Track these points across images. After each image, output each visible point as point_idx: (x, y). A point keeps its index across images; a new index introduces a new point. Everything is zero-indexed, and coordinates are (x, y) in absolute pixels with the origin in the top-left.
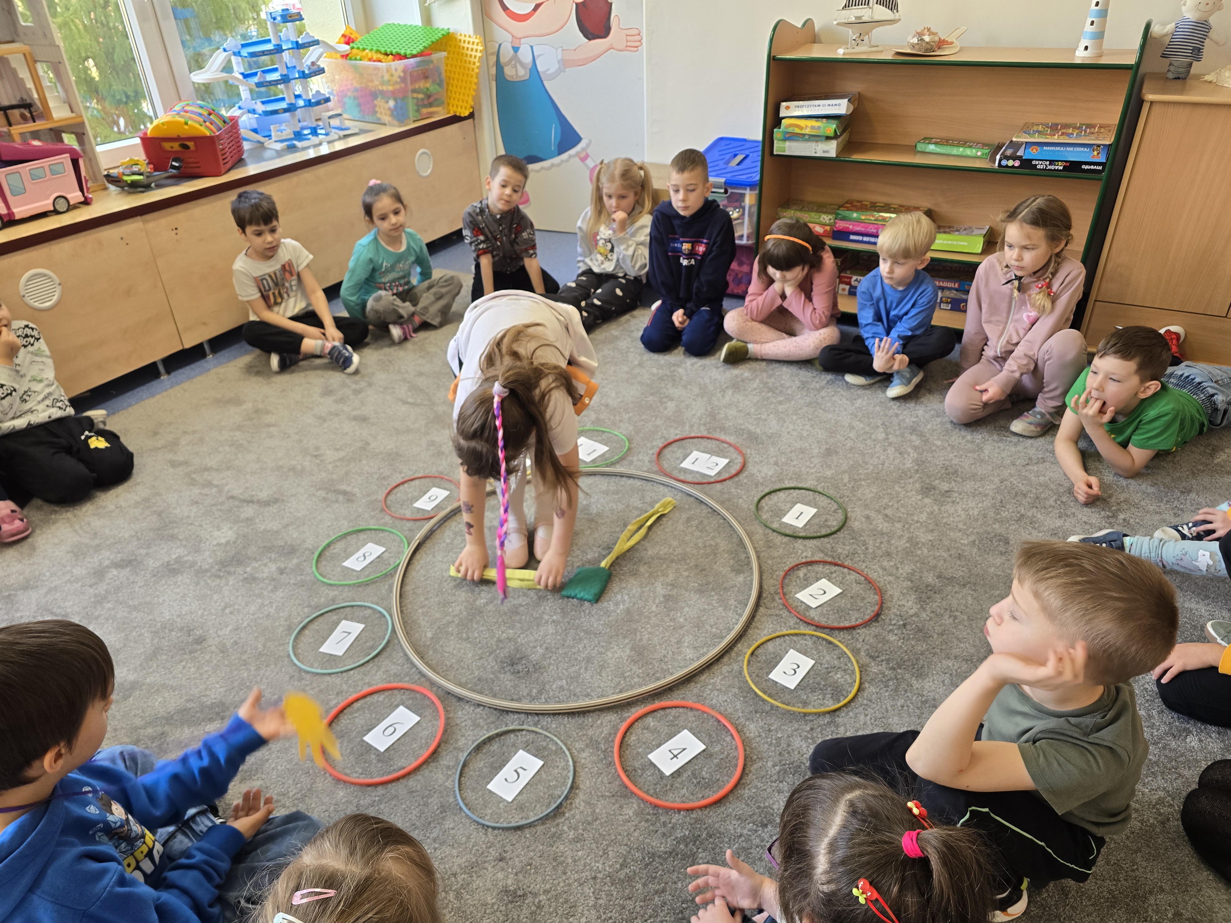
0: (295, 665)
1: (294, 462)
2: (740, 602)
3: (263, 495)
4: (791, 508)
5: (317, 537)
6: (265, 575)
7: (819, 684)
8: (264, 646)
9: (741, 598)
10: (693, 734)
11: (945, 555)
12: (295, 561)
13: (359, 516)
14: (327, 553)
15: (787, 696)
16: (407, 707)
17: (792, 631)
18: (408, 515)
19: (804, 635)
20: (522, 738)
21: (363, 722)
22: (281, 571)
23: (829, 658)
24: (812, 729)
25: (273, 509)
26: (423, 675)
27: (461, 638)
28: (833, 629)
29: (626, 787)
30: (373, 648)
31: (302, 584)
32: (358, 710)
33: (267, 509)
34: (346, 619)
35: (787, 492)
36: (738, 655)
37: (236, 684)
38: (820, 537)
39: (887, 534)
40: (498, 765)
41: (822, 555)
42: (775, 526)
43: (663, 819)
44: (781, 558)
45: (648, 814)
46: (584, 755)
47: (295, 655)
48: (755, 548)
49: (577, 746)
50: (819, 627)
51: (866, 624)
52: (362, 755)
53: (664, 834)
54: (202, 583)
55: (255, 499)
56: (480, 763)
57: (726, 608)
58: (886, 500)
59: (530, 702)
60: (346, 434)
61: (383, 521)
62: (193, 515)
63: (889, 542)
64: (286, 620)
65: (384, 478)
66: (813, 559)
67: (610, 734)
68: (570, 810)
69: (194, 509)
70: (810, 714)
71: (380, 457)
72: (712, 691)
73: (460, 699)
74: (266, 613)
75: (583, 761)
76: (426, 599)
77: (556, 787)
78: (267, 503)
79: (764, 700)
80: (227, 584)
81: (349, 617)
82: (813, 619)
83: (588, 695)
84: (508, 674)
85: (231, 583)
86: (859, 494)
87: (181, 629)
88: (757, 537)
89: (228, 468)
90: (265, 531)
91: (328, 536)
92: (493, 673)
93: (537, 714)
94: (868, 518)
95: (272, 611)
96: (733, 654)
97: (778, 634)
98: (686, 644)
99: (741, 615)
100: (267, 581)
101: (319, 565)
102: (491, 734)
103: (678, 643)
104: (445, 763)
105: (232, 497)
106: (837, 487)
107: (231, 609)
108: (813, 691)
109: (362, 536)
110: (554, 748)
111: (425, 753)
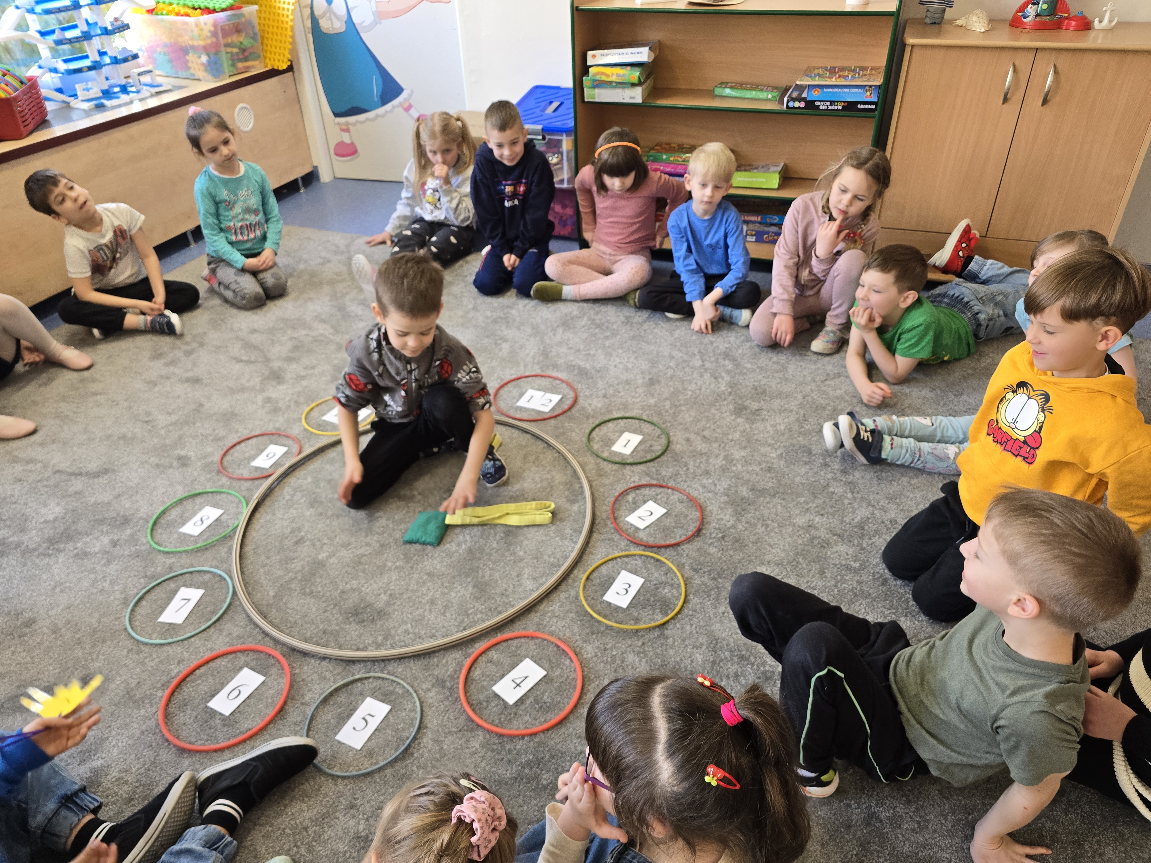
0: (133, 638)
1: (124, 430)
2: (575, 531)
3: (93, 466)
4: (619, 437)
5: (151, 505)
6: (97, 549)
7: (648, 600)
8: (99, 622)
9: (576, 526)
10: (535, 662)
11: (757, 469)
12: (128, 532)
13: (195, 480)
14: (162, 521)
15: (621, 615)
16: (252, 669)
17: (624, 553)
18: (246, 474)
19: (634, 555)
20: (369, 685)
21: (206, 688)
22: (115, 544)
23: (657, 575)
24: (643, 644)
25: (103, 480)
26: (266, 634)
27: (305, 594)
28: (660, 547)
29: (472, 721)
30: (213, 613)
31: (137, 555)
32: (201, 676)
33: (96, 480)
34: (185, 585)
35: (615, 422)
36: (574, 581)
37: (71, 663)
38: (646, 462)
39: (705, 454)
40: (345, 715)
41: (648, 479)
42: (605, 455)
43: (508, 747)
44: (611, 485)
45: (494, 744)
46: (431, 694)
47: (132, 628)
48: (587, 478)
49: (424, 686)
50: (648, 547)
51: (689, 540)
52: (207, 721)
53: (509, 761)
54: (30, 564)
55: (83, 471)
56: (327, 716)
57: (563, 537)
58: (704, 423)
59: (377, 649)
60: (179, 397)
61: (220, 483)
62: (16, 493)
63: (707, 461)
64: (121, 593)
65: (219, 439)
66: (641, 483)
67: (455, 671)
68: (419, 750)
69: (18, 487)
70: (642, 630)
71: (214, 418)
72: (551, 618)
73: (305, 654)
74: (100, 587)
75: (430, 701)
76: (268, 558)
77: (403, 729)
78: (96, 475)
79: (599, 622)
80: (57, 562)
81: (188, 583)
82: (642, 540)
83: (433, 636)
84: (353, 624)
85: (60, 561)
86: (680, 418)
87: (9, 613)
88: (588, 468)
89: (53, 441)
90: (97, 504)
91: (163, 502)
92: (337, 624)
93: (383, 661)
94: (688, 440)
95: (106, 585)
96: (570, 581)
97: (610, 557)
98: (526, 576)
99: (576, 543)
100: (99, 555)
101: (155, 534)
102: (337, 685)
103: (518, 576)
104: (293, 719)
105: (59, 471)
106: (660, 414)
107: (62, 587)
108: (644, 608)
109: (199, 500)
110: (401, 692)
111: (271, 712)
